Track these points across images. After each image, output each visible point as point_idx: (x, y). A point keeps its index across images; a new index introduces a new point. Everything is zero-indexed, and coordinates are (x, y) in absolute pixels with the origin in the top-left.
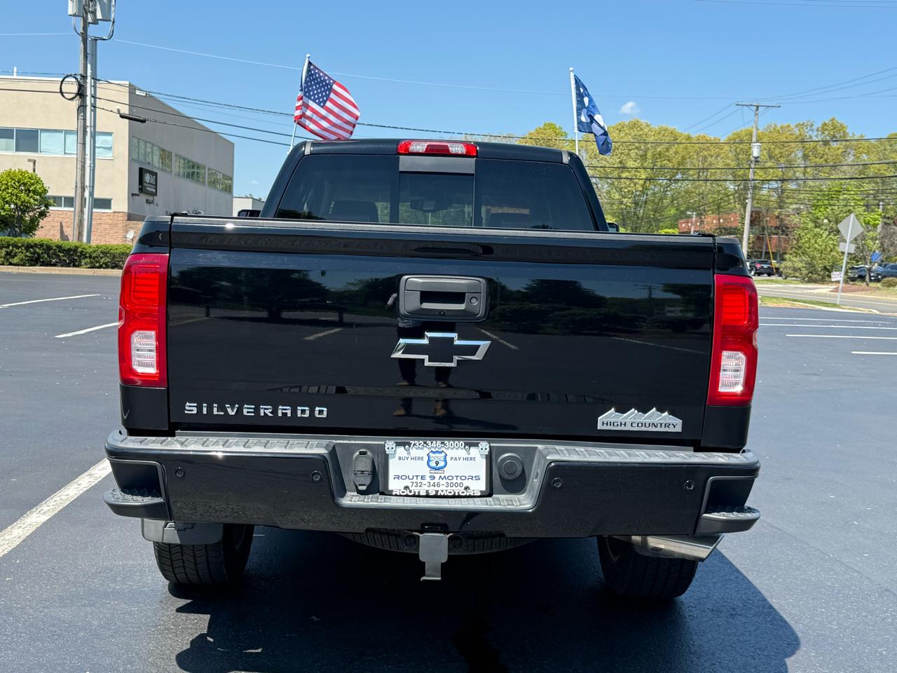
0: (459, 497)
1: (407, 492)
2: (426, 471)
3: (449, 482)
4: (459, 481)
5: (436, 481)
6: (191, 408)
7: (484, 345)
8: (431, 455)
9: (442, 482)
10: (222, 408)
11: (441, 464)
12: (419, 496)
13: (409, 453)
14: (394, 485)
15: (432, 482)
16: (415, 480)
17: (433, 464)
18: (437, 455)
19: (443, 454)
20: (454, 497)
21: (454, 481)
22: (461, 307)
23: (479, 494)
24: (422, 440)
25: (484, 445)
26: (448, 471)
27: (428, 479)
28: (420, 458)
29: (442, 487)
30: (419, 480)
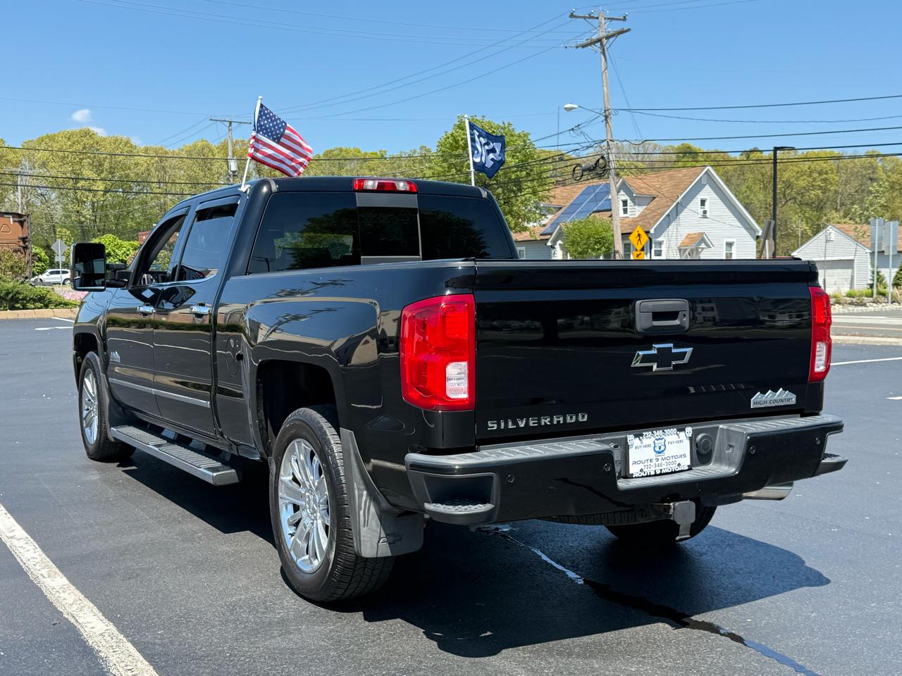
0: (675, 472)
1: (642, 474)
2: (653, 455)
3: (668, 461)
4: (674, 460)
5: (660, 462)
6: (492, 426)
7: (689, 350)
8: (656, 442)
9: (664, 462)
10: (515, 423)
11: (662, 448)
12: (650, 476)
13: (642, 443)
14: (634, 469)
15: (657, 463)
16: (646, 464)
17: (657, 449)
18: (660, 441)
19: (663, 440)
20: (672, 473)
21: (671, 460)
22: (677, 322)
23: (687, 468)
24: (650, 431)
25: (689, 430)
26: (667, 453)
27: (654, 461)
28: (649, 446)
29: (664, 467)
30: (649, 463)
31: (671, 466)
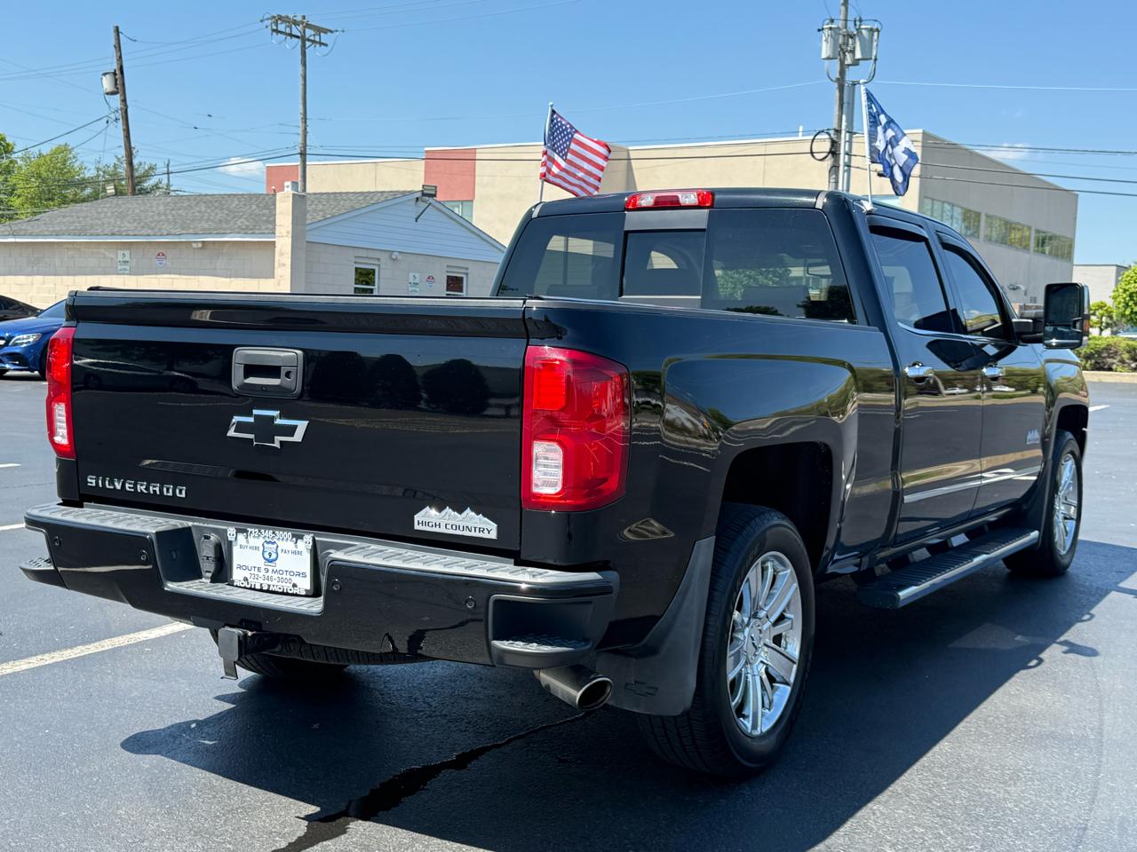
0: (287, 594)
1: (245, 584)
2: (261, 563)
3: (281, 576)
4: (288, 577)
5: (270, 574)
6: (91, 481)
7: (302, 425)
9: (275, 576)
10: (112, 482)
11: (274, 556)
12: (254, 589)
13: (248, 542)
14: (237, 575)
15: (266, 575)
16: (252, 572)
17: (267, 556)
18: (270, 545)
19: (275, 545)
20: (283, 593)
21: (284, 576)
23: (304, 593)
24: (257, 528)
25: (308, 538)
26: (280, 565)
27: (263, 572)
28: (257, 548)
29: (275, 582)
30: (256, 572)
31: (284, 584)
